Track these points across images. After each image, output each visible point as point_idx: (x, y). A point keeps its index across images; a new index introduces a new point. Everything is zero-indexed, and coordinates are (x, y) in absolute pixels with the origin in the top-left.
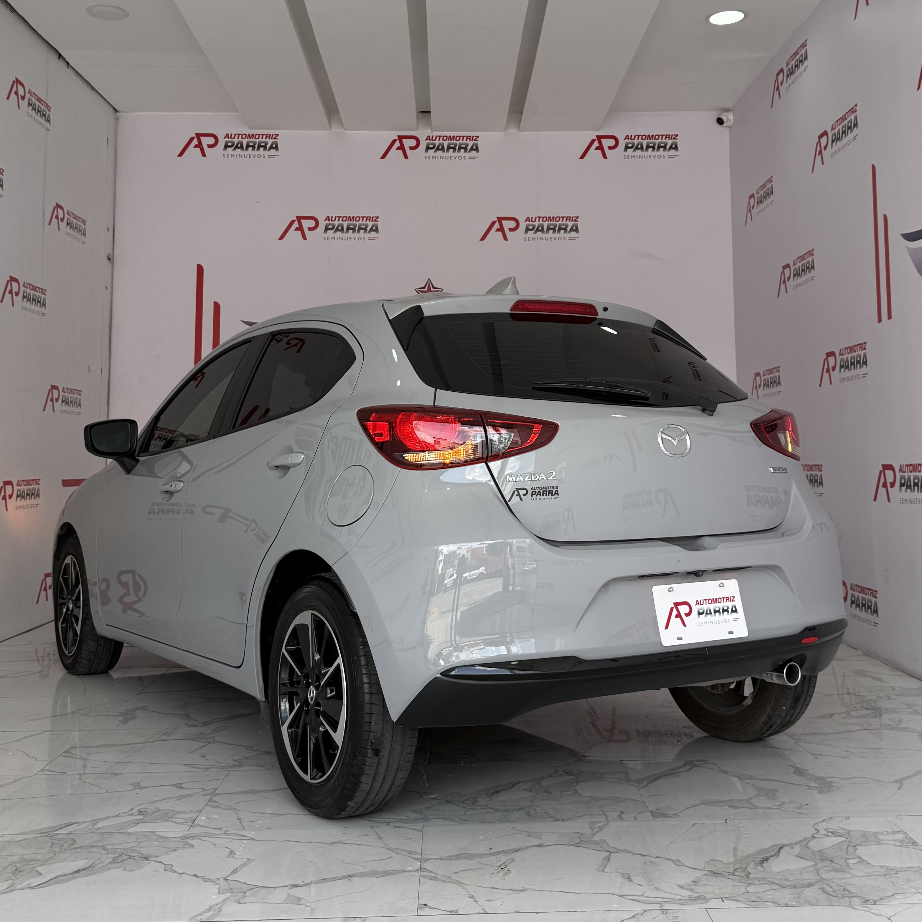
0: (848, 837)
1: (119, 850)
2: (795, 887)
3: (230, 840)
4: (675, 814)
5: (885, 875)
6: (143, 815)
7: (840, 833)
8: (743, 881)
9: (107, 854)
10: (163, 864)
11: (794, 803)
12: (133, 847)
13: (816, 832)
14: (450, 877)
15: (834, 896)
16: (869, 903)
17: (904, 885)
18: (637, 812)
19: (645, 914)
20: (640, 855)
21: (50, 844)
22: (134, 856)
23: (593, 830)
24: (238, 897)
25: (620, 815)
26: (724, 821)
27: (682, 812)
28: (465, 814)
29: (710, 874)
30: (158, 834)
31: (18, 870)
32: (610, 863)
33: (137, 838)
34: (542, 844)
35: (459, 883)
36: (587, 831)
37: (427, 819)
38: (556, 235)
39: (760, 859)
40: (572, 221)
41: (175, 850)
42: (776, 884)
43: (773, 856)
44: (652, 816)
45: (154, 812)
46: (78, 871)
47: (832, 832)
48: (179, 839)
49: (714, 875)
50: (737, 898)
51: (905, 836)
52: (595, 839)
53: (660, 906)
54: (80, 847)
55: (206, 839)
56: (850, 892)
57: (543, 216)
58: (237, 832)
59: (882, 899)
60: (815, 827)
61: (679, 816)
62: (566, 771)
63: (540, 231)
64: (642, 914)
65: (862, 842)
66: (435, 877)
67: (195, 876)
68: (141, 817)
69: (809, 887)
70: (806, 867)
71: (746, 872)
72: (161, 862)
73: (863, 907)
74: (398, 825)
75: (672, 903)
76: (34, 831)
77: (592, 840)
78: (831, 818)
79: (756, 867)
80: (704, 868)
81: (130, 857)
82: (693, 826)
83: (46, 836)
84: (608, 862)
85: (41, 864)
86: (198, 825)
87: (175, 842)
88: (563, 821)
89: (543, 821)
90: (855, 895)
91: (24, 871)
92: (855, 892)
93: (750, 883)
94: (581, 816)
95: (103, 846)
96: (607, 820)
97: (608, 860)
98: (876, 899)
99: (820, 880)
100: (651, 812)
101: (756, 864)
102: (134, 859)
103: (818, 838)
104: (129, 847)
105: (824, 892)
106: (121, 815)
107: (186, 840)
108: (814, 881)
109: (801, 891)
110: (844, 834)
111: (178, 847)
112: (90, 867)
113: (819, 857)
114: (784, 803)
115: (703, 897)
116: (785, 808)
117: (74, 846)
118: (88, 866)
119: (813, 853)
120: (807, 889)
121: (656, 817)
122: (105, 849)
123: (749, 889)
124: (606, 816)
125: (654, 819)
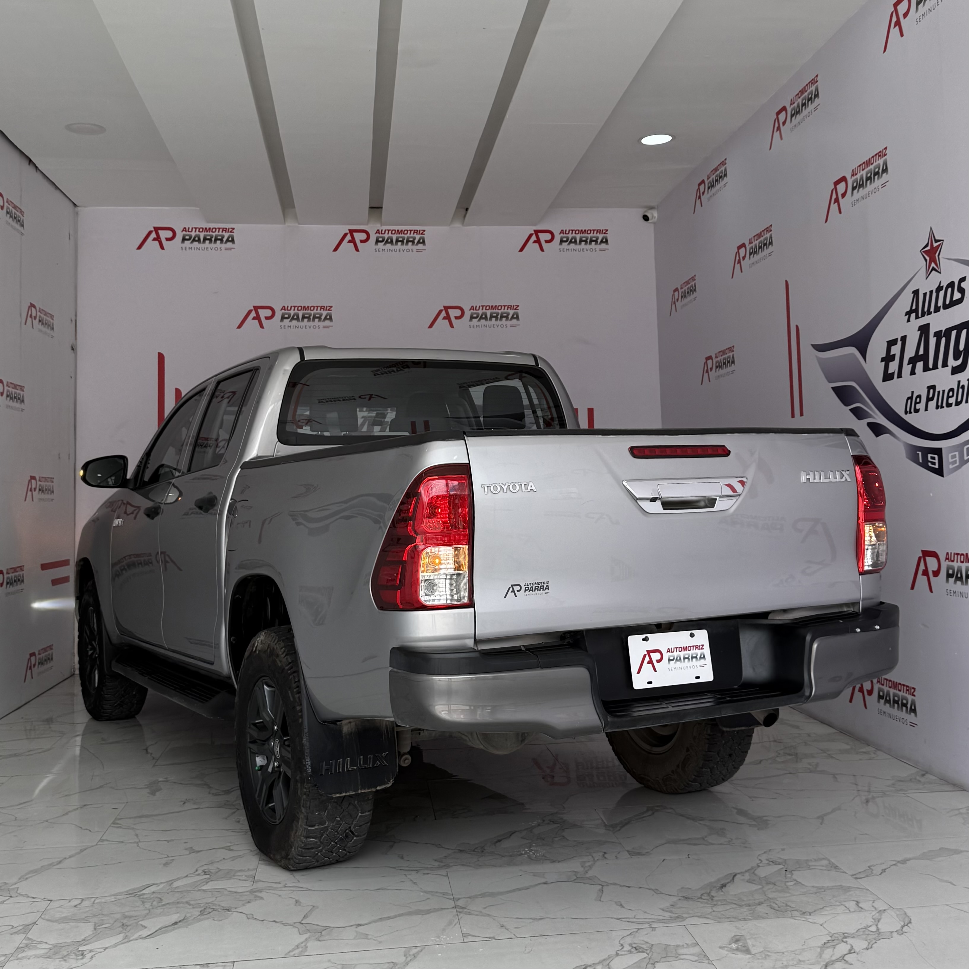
0: (785, 864)
1: (203, 905)
2: (749, 906)
3: (292, 891)
4: (647, 852)
5: (816, 893)
6: (209, 874)
7: (779, 862)
8: (709, 903)
9: (193, 908)
10: (244, 913)
11: (740, 839)
12: (213, 901)
13: (760, 862)
14: (481, 912)
15: (779, 911)
16: (805, 914)
17: (830, 899)
18: (616, 852)
19: (638, 932)
20: (627, 886)
21: (141, 903)
22: (217, 909)
23: (584, 868)
24: (317, 936)
25: (603, 855)
26: (687, 856)
27: (652, 850)
28: (478, 861)
29: (683, 898)
30: (228, 889)
31: (125, 924)
32: (604, 893)
33: (212, 894)
34: (547, 881)
35: (489, 915)
36: (581, 870)
37: (447, 866)
38: (499, 322)
39: (720, 885)
40: (513, 309)
41: (249, 902)
42: (735, 904)
43: (728, 883)
44: (630, 854)
45: (217, 872)
46: (176, 923)
47: (772, 862)
48: (248, 893)
49: (686, 899)
50: (707, 916)
51: (828, 862)
52: (587, 876)
53: (649, 925)
54: (168, 904)
55: (271, 891)
56: (791, 907)
57: (485, 305)
58: (294, 884)
59: (815, 911)
60: (760, 858)
61: (650, 854)
62: (552, 820)
63: (484, 319)
64: (637, 931)
65: (796, 868)
66: (469, 912)
67: (274, 921)
68: (208, 876)
69: (760, 905)
70: (756, 890)
71: (710, 896)
72: (241, 912)
73: (801, 918)
74: (426, 872)
75: (658, 922)
76: (123, 893)
78: (770, 850)
79: (717, 892)
80: (678, 894)
81: (214, 910)
82: (663, 861)
83: (134, 896)
84: (602, 893)
85: (141, 919)
86: (260, 881)
87: (246, 895)
88: (559, 862)
89: (543, 863)
90: (795, 909)
91: (130, 925)
92: (794, 907)
93: (715, 905)
94: (572, 858)
95: (187, 902)
96: (594, 860)
98: (811, 911)
99: (767, 899)
100: (628, 851)
101: (717, 889)
102: (218, 911)
103: (762, 866)
104: (209, 901)
105: (771, 908)
106: (189, 875)
107: (256, 894)
108: (763, 900)
109: (754, 909)
110: (782, 863)
111: (250, 900)
112: (184, 919)
113: (765, 882)
114: (732, 839)
115: (681, 917)
116: (734, 843)
117: (163, 903)
118: (182, 918)
119: (760, 879)
120: (758, 907)
121: (633, 855)
122: (190, 905)
123: (714, 909)
124: (592, 857)
125: (631, 857)
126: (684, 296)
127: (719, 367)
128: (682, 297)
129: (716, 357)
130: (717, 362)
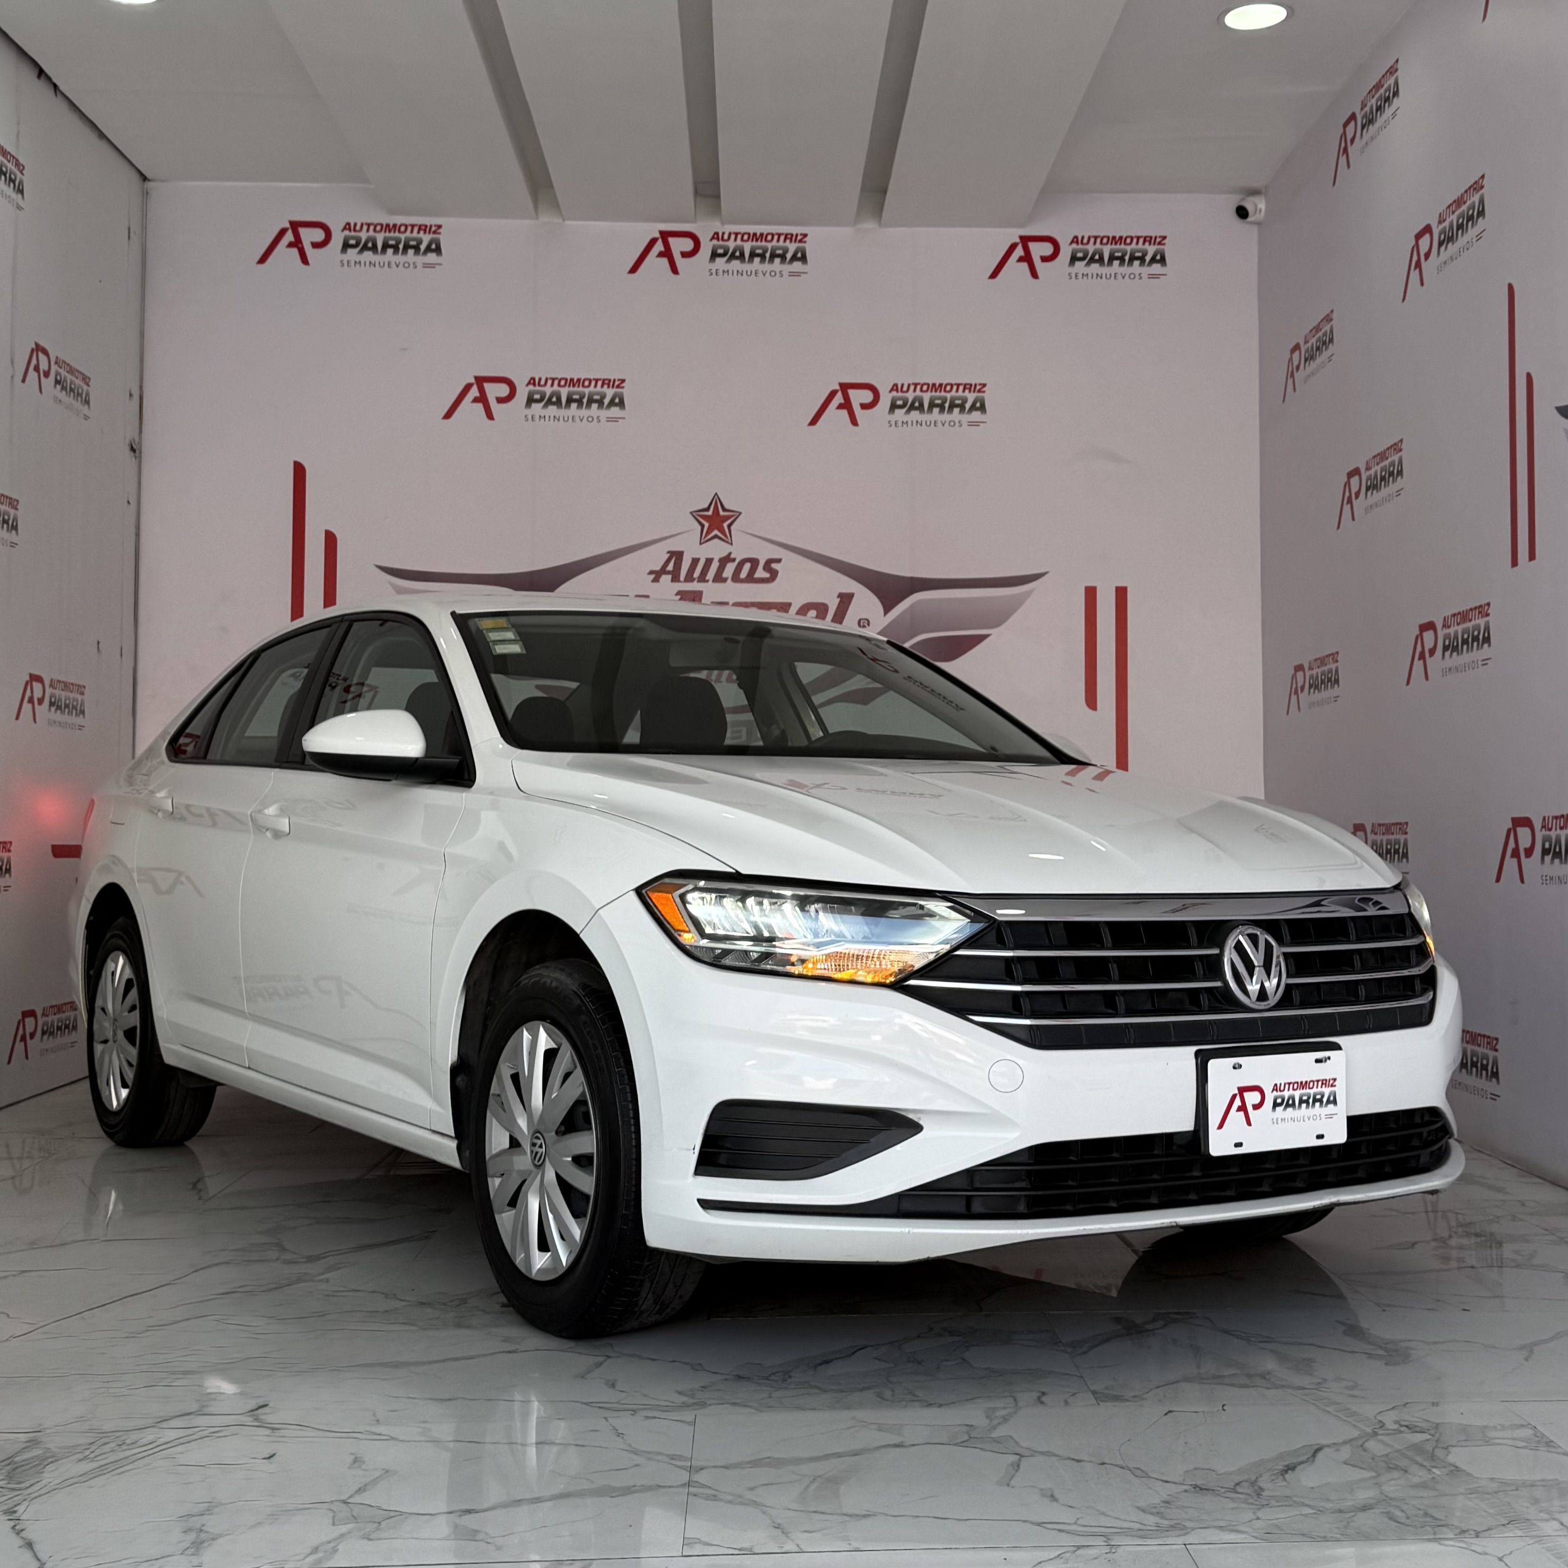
0: (1436, 1433)
2: (1341, 1511)
4: (1134, 1397)
5: (1496, 1493)
7: (1421, 1428)
8: (1251, 1501)
11: (1343, 1379)
13: (1378, 1426)
14: (741, 1496)
15: (1407, 1525)
16: (1466, 1535)
17: (1527, 1507)
18: (1069, 1392)
19: (1078, 1552)
20: (1073, 1459)
23: (991, 1420)
24: (368, 1529)
25: (1039, 1398)
26: (1221, 1408)
27: (1147, 1392)
28: (770, 1397)
29: (1193, 1489)
32: (1019, 1472)
34: (902, 1442)
35: (755, 1504)
36: (982, 1422)
37: (701, 1405)
38: (946, 417)
39: (1280, 1468)
40: (974, 391)
42: (1309, 1506)
43: (1301, 1463)
44: (1096, 1399)
47: (1407, 1426)
49: (1200, 1491)
50: (1240, 1528)
51: (1533, 1432)
52: (995, 1435)
53: (1105, 1539)
56: (1436, 1519)
57: (922, 382)
58: (367, 1428)
59: (1489, 1529)
60: (1379, 1418)
61: (1143, 1399)
62: (948, 1329)
63: (916, 409)
64: (1074, 1552)
65: (1459, 1441)
66: (715, 1496)
69: (1365, 1510)
70: (1361, 1480)
71: (1256, 1488)
73: (1456, 1541)
74: (652, 1414)
75: (1126, 1535)
77: (990, 1436)
78: (1407, 1403)
79: (1273, 1480)
80: (1184, 1480)
82: (1166, 1414)
84: (1017, 1471)
88: (940, 1406)
89: (906, 1406)
90: (1443, 1523)
92: (1441, 1517)
93: (1263, 1505)
94: (972, 1399)
96: (1016, 1405)
97: (1016, 1468)
98: (1479, 1529)
99: (1385, 1500)
100: (1094, 1393)
101: (1274, 1475)
103: (1382, 1435)
105: (1390, 1519)
108: (1374, 1501)
109: (1350, 1518)
110: (1428, 1430)
113: (1384, 1464)
114: (1325, 1380)
115: (1180, 1526)
116: (1327, 1388)
119: (1373, 1459)
120: (1361, 1515)
121: (1102, 1401)
123: (1260, 1514)
124: (1015, 1400)
125: (1099, 1404)
126: (1310, 358)
127: (1373, 487)
128: (1306, 360)
129: (1368, 469)
130: (1369, 478)
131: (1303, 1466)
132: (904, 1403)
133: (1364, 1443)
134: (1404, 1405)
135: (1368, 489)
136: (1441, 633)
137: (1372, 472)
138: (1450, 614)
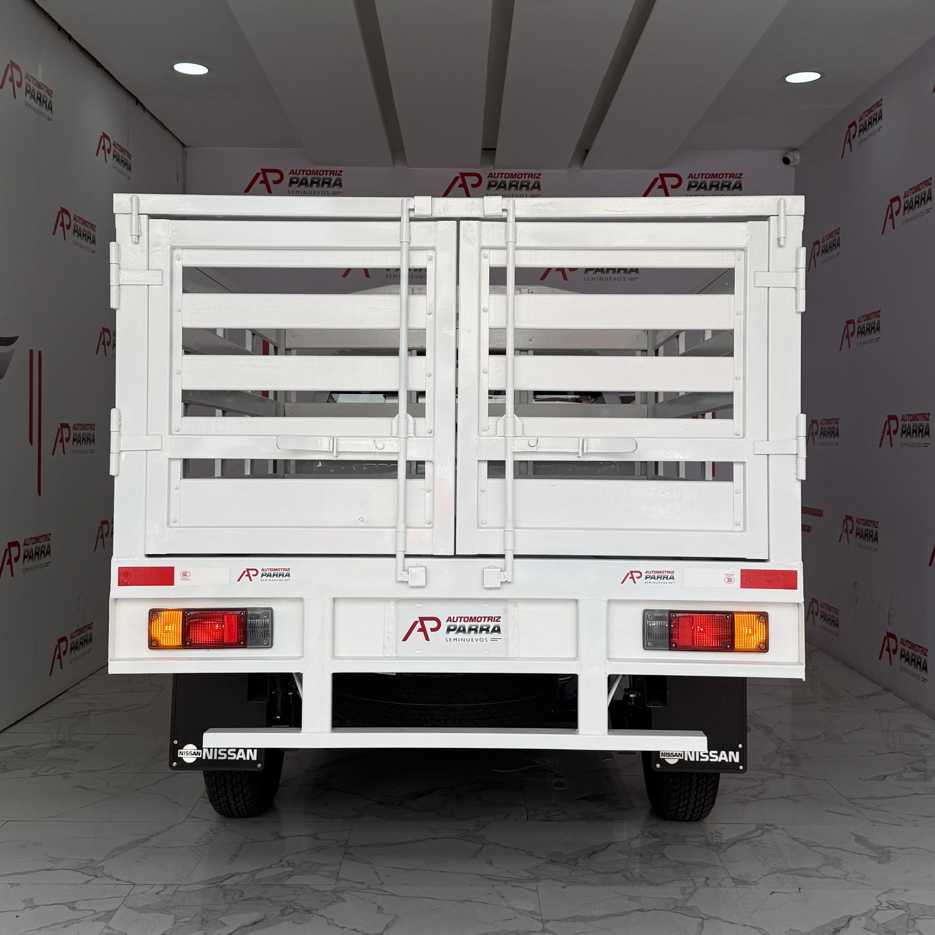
0: (908, 909)
1: (284, 903)
3: (375, 895)
4: (754, 882)
6: (292, 867)
7: (900, 906)
9: (275, 906)
10: (325, 918)
11: (859, 873)
12: (293, 900)
13: (878, 904)
18: (720, 878)
20: (729, 922)
21: (223, 895)
22: (298, 910)
23: (684, 895)
25: (706, 881)
26: (798, 891)
27: (760, 879)
28: (571, 875)
30: (312, 887)
31: (205, 920)
33: (294, 891)
34: (642, 908)
36: (680, 897)
37: (537, 879)
39: (833, 930)
41: (331, 904)
43: (843, 927)
44: (734, 882)
45: (301, 865)
46: (255, 923)
47: (893, 905)
48: (331, 893)
52: (687, 905)
54: (249, 898)
55: (354, 893)
58: (378, 887)
60: (878, 899)
61: (758, 884)
62: (652, 833)
65: (920, 916)
67: (355, 930)
68: (292, 869)
72: (322, 916)
74: (515, 884)
76: (205, 882)
77: (685, 906)
78: (892, 889)
81: (295, 910)
82: (771, 894)
83: (216, 887)
84: (702, 928)
85: (221, 915)
86: (343, 879)
87: (328, 895)
88: (657, 885)
89: (640, 885)
91: (210, 921)
94: (672, 881)
95: (268, 898)
96: (695, 886)
97: (702, 926)
100: (733, 878)
102: (299, 912)
103: (881, 910)
106: (272, 866)
107: (338, 894)
110: (904, 907)
111: (332, 901)
112: (264, 919)
113: (883, 930)
114: (849, 873)
116: (851, 878)
117: (244, 898)
118: (263, 918)
119: (878, 926)
121: (738, 884)
122: (271, 901)
124: (694, 882)
125: (737, 887)
126: (825, 251)
127: (862, 332)
128: (823, 251)
129: (859, 322)
130: (859, 327)
131: (844, 929)
132: (638, 882)
133: (873, 915)
134: (890, 891)
135: (859, 333)
136: (901, 424)
137: (862, 324)
138: (906, 414)
